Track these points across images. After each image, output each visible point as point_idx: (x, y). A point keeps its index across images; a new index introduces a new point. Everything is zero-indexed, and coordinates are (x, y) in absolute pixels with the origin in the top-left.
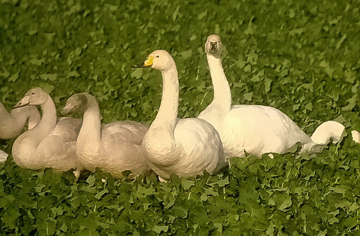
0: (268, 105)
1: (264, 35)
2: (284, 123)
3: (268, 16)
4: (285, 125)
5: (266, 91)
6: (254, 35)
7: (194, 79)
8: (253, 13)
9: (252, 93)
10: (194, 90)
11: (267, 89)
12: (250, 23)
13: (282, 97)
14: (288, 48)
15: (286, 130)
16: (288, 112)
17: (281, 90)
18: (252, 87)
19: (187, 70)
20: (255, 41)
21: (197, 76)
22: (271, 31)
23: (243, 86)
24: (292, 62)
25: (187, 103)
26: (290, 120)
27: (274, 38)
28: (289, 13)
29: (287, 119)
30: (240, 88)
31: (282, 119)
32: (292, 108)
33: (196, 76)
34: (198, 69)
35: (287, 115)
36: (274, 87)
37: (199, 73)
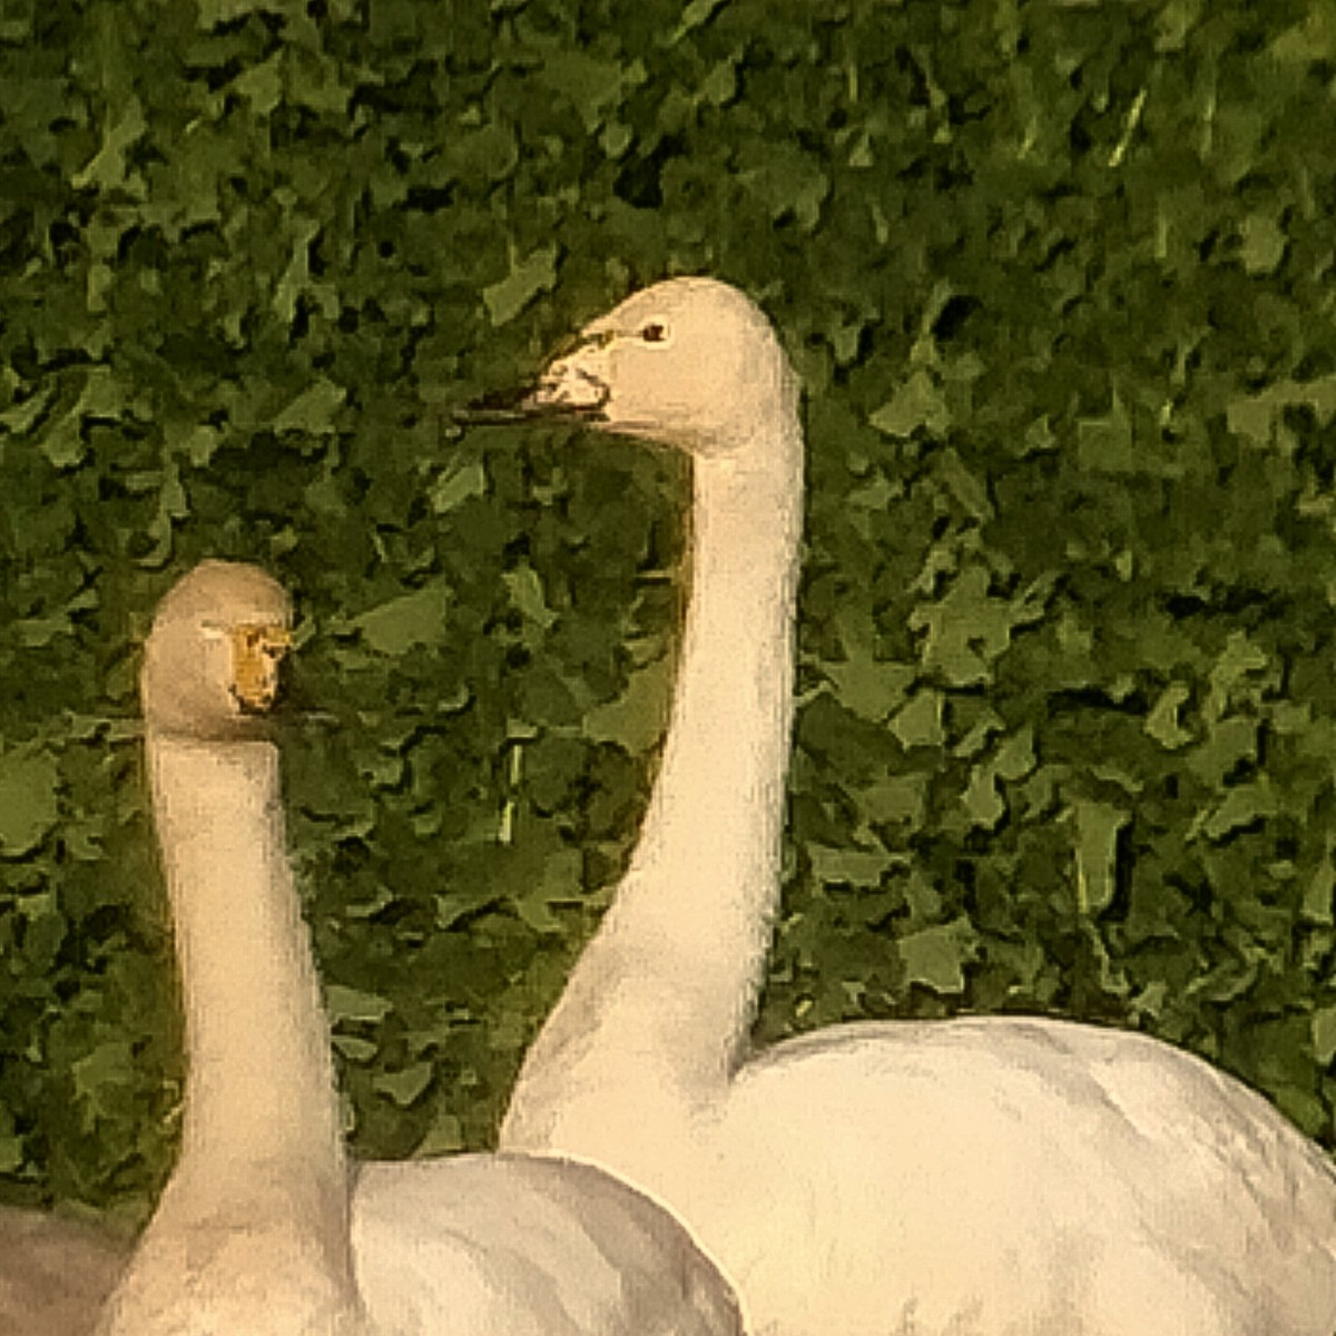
0: (1103, 1011)
1: (1041, 436)
2: (1239, 1167)
3: (1066, 281)
4: (1254, 1178)
5: (1084, 905)
6: (955, 437)
7: (478, 835)
8: (940, 261)
9: (964, 922)
10: (490, 922)
11: (1093, 892)
12: (924, 349)
13: (1216, 947)
14: (1245, 542)
15: (1259, 1222)
16: (1270, 1071)
17: (1202, 896)
18: (966, 872)
19: (415, 758)
20: (967, 487)
21: (509, 807)
22: (1096, 406)
23: (886, 876)
24: (1287, 655)
25: (439, 1035)
26: (1291, 1134)
27: (1122, 458)
28: (1235, 241)
29: (1265, 1132)
30: (865, 890)
31: (1226, 1129)
32: (1309, 1038)
33: (502, 805)
34: (517, 750)
35: (1270, 1097)
36: (1148, 871)
37: (524, 782)
